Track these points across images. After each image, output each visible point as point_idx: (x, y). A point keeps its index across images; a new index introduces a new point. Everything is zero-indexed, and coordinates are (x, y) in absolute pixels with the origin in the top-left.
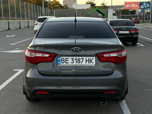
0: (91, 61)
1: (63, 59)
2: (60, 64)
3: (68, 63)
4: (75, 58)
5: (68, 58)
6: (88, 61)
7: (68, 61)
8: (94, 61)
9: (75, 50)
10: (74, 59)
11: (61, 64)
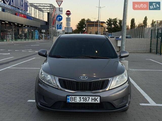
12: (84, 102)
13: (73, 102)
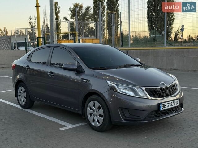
12: (171, 107)
13: (164, 109)
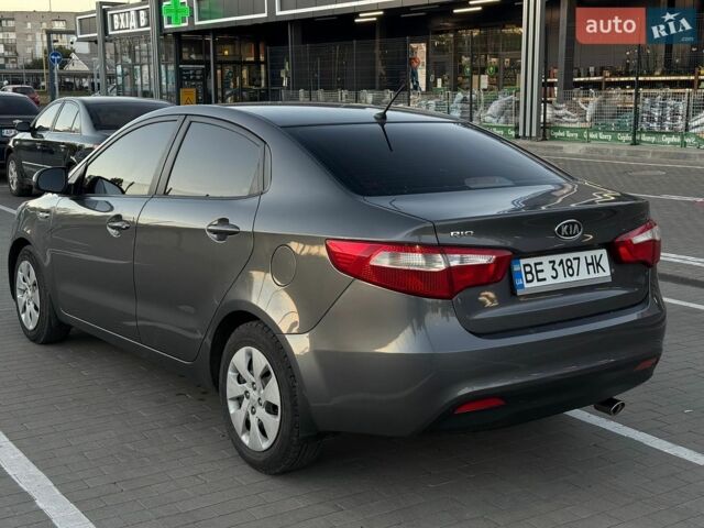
0: (598, 264)
1: (528, 269)
2: (522, 286)
3: (545, 279)
4: (557, 258)
5: (541, 263)
6: (592, 264)
7: (542, 271)
8: (605, 262)
9: (568, 230)
10: (557, 262)
11: (527, 285)
